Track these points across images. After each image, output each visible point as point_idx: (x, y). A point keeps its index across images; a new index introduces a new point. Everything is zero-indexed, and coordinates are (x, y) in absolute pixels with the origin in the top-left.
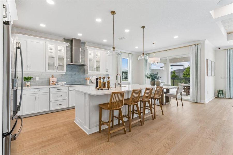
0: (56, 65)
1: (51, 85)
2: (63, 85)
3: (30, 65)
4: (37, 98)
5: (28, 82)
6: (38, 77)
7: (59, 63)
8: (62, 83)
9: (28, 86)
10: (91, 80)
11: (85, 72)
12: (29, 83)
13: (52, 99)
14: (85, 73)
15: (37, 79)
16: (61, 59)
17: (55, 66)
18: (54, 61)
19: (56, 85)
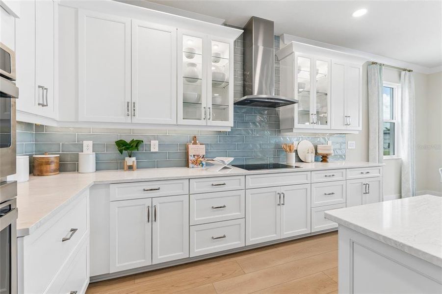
0: (207, 102)
1: (190, 165)
2: (225, 168)
3: (134, 103)
4: (152, 215)
5: (130, 157)
6: (157, 142)
7: (214, 98)
8: (223, 162)
9: (130, 168)
10: (297, 150)
11: (282, 127)
12: (134, 159)
13: (195, 219)
14: (280, 131)
15: (155, 147)
16: (218, 84)
17: (203, 105)
18: (201, 91)
19: (203, 165)
